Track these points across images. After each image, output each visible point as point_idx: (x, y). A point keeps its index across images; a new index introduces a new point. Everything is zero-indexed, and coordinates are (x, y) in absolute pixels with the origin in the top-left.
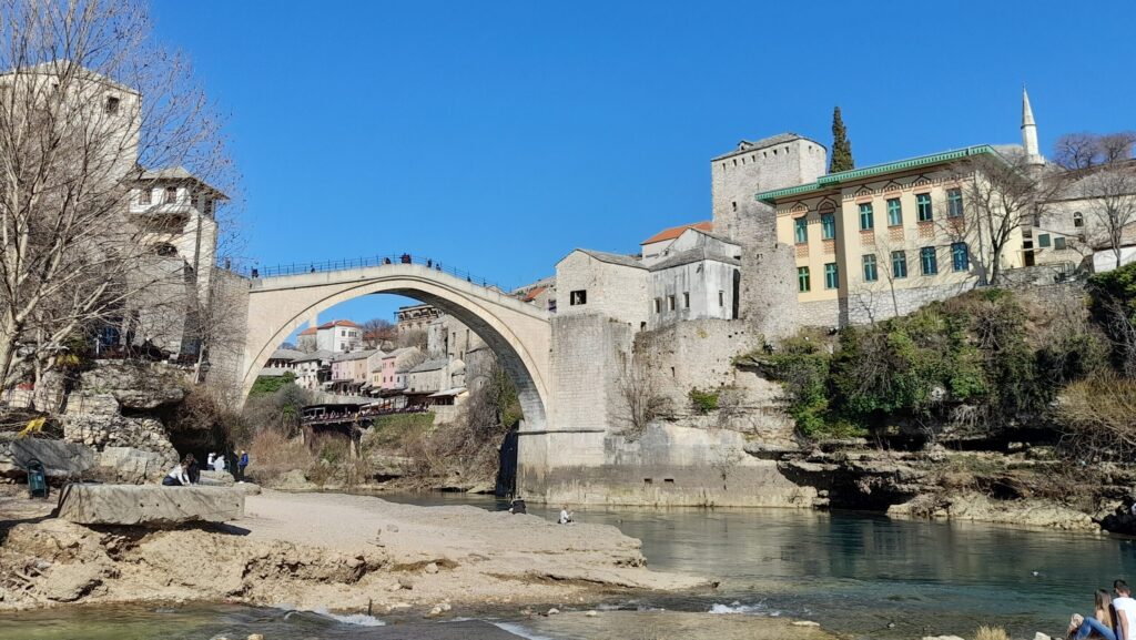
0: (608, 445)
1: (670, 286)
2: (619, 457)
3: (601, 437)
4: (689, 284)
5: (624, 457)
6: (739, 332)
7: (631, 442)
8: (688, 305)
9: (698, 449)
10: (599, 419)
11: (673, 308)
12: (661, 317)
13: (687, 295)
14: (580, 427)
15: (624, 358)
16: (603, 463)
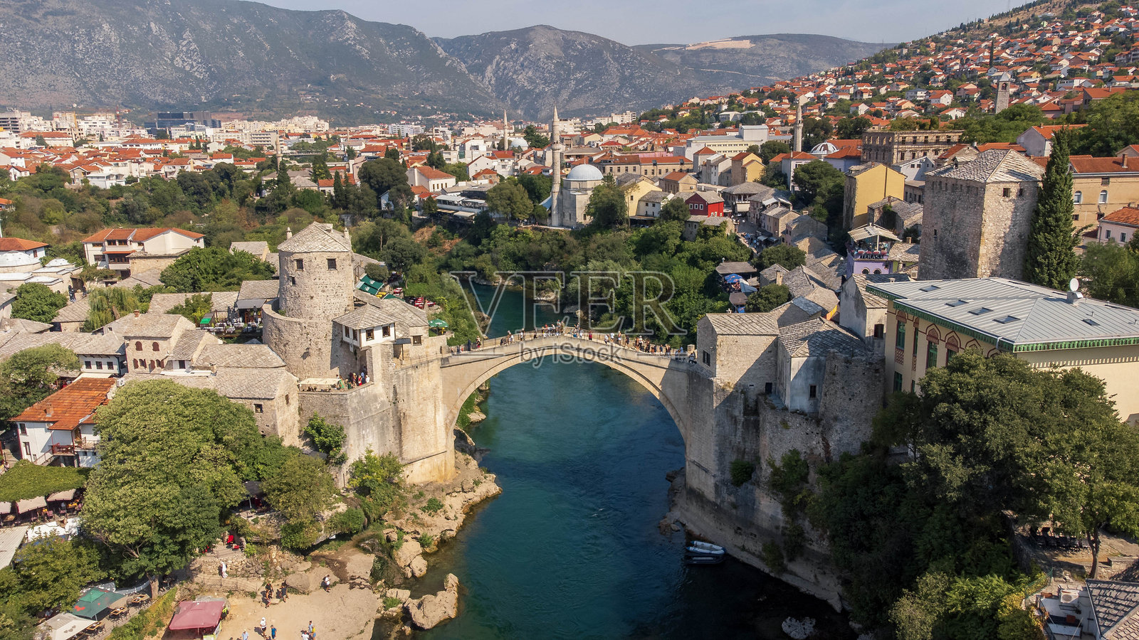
0: (716, 488)
2: (723, 501)
3: (713, 480)
4: (782, 374)
5: (726, 503)
6: (815, 432)
7: (731, 493)
8: (786, 388)
10: (712, 466)
15: (735, 420)
16: (714, 500)
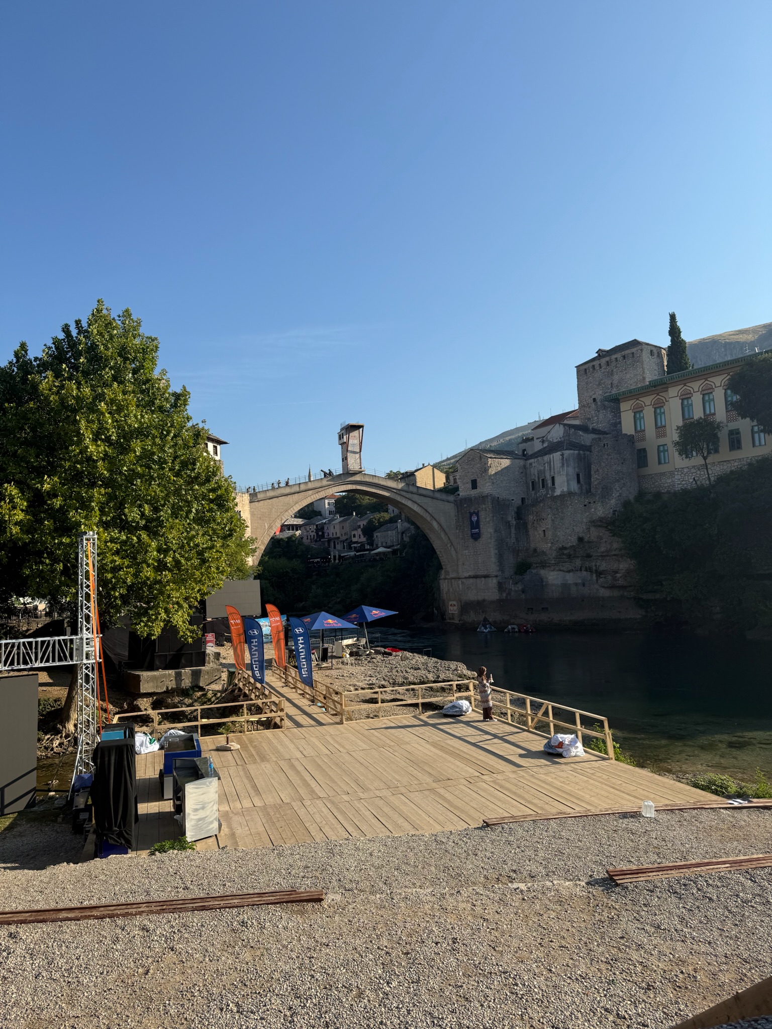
0: (500, 586)
1: (541, 470)
2: (509, 594)
3: (495, 581)
4: (554, 469)
5: (513, 593)
6: (592, 502)
7: (516, 583)
8: (553, 484)
9: (565, 586)
10: (493, 568)
11: (543, 486)
12: (536, 494)
13: (553, 478)
14: (481, 573)
15: (509, 525)
16: (498, 598)
